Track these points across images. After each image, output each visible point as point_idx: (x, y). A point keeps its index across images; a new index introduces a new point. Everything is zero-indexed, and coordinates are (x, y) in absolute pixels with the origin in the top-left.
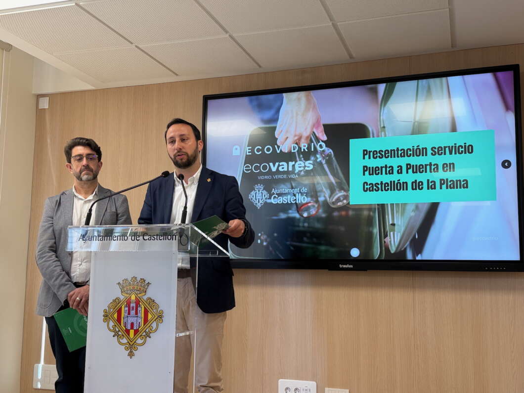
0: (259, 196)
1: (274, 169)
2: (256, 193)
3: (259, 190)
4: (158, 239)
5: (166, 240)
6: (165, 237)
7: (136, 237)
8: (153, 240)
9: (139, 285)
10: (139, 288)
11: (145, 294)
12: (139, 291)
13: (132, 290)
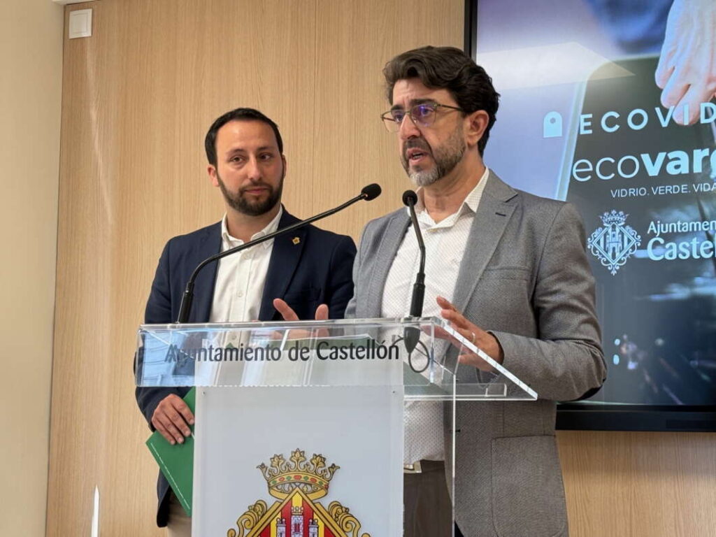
0: (614, 241)
1: (653, 171)
2: (605, 235)
3: (614, 227)
4: (354, 355)
5: (373, 357)
6: (371, 350)
7: (299, 351)
8: (341, 357)
9: (311, 470)
10: (310, 477)
11: (326, 494)
12: (311, 485)
13: (294, 483)
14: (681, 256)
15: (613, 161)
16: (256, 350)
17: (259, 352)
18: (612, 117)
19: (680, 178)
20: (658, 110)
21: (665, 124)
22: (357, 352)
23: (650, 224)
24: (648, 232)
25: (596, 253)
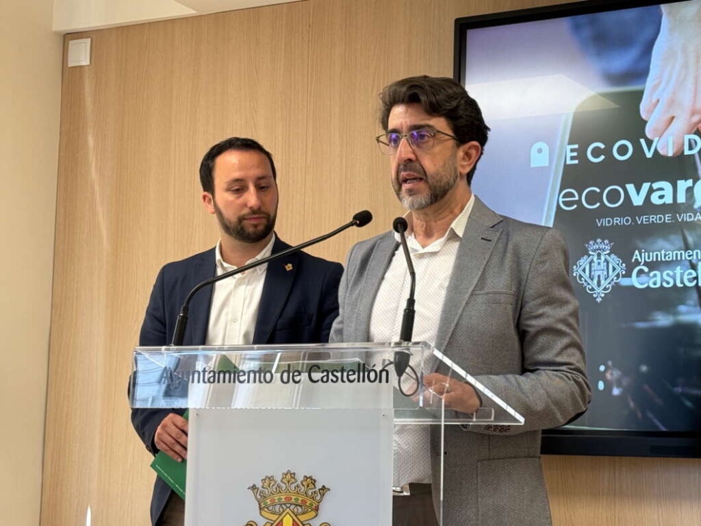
0: (599, 269)
1: (638, 200)
2: (590, 263)
3: (599, 255)
4: (345, 379)
5: (364, 381)
6: (361, 374)
7: (291, 374)
8: (332, 380)
9: (302, 491)
10: (300, 499)
11: (316, 516)
12: (301, 506)
13: (285, 504)
14: (665, 285)
15: (598, 190)
16: (249, 372)
17: (252, 375)
18: (597, 148)
19: (664, 208)
20: (642, 141)
21: (649, 155)
22: (348, 375)
23: (634, 252)
24: (633, 261)
25: (581, 281)
